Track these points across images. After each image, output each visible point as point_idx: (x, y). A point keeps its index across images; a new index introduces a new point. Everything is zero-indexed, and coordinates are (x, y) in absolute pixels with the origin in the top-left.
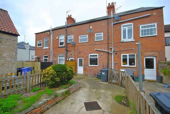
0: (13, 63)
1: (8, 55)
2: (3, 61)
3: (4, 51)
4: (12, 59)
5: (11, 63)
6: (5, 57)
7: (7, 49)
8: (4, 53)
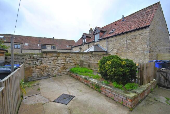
0: (145, 55)
1: (141, 48)
2: (137, 53)
3: (138, 45)
4: (144, 51)
5: (143, 55)
6: (139, 50)
7: (140, 43)
8: (138, 47)
